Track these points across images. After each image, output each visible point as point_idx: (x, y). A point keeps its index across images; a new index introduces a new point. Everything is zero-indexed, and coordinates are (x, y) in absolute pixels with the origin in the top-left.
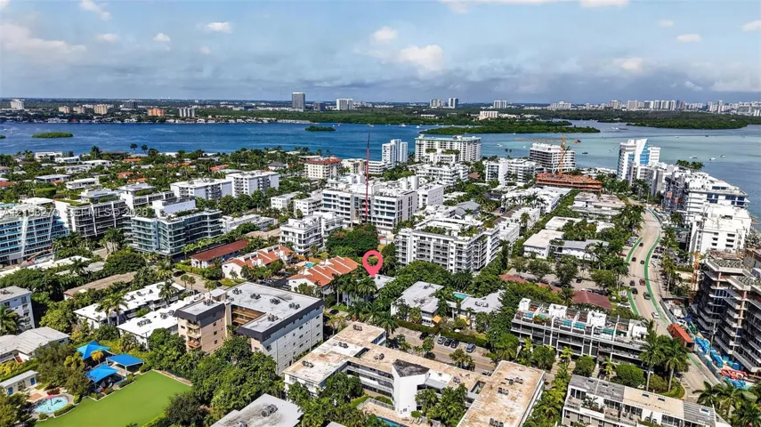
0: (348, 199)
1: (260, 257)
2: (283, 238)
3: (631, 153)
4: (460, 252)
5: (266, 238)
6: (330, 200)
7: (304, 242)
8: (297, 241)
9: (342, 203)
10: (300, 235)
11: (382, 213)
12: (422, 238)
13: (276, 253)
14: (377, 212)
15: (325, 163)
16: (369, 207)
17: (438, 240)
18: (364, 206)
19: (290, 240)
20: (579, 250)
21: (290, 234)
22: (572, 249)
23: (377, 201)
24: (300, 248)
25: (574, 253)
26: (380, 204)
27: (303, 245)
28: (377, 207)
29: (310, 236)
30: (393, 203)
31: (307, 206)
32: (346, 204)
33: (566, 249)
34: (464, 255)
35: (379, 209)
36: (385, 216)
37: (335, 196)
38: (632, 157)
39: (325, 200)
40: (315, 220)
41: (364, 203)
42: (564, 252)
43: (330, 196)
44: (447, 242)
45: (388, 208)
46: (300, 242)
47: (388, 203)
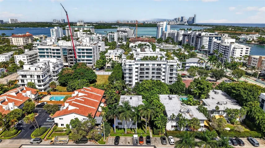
0: (58, 50)
1: (10, 101)
2: (23, 81)
3: (162, 27)
4: (172, 70)
5: (5, 83)
6: (44, 53)
7: (43, 81)
8: (36, 81)
9: (54, 53)
10: (38, 76)
11: (84, 56)
12: (141, 65)
13: (24, 94)
14: (80, 56)
15: (24, 36)
16: (75, 54)
17: (154, 64)
18: (71, 53)
19: (29, 81)
20: (194, 63)
21: (28, 77)
22: (191, 63)
23: (79, 49)
24: (39, 86)
25: (192, 65)
26: (81, 51)
27: (42, 83)
28: (79, 53)
29: (46, 76)
30: (91, 50)
31: (26, 58)
32: (57, 53)
33: (188, 63)
34: (174, 72)
35: (81, 54)
36: (86, 58)
37: (47, 49)
38: (162, 29)
39: (40, 52)
40: (45, 64)
41: (71, 52)
42: (187, 65)
43: (43, 49)
44: (160, 65)
45: (87, 53)
46: (39, 81)
47: (87, 50)
